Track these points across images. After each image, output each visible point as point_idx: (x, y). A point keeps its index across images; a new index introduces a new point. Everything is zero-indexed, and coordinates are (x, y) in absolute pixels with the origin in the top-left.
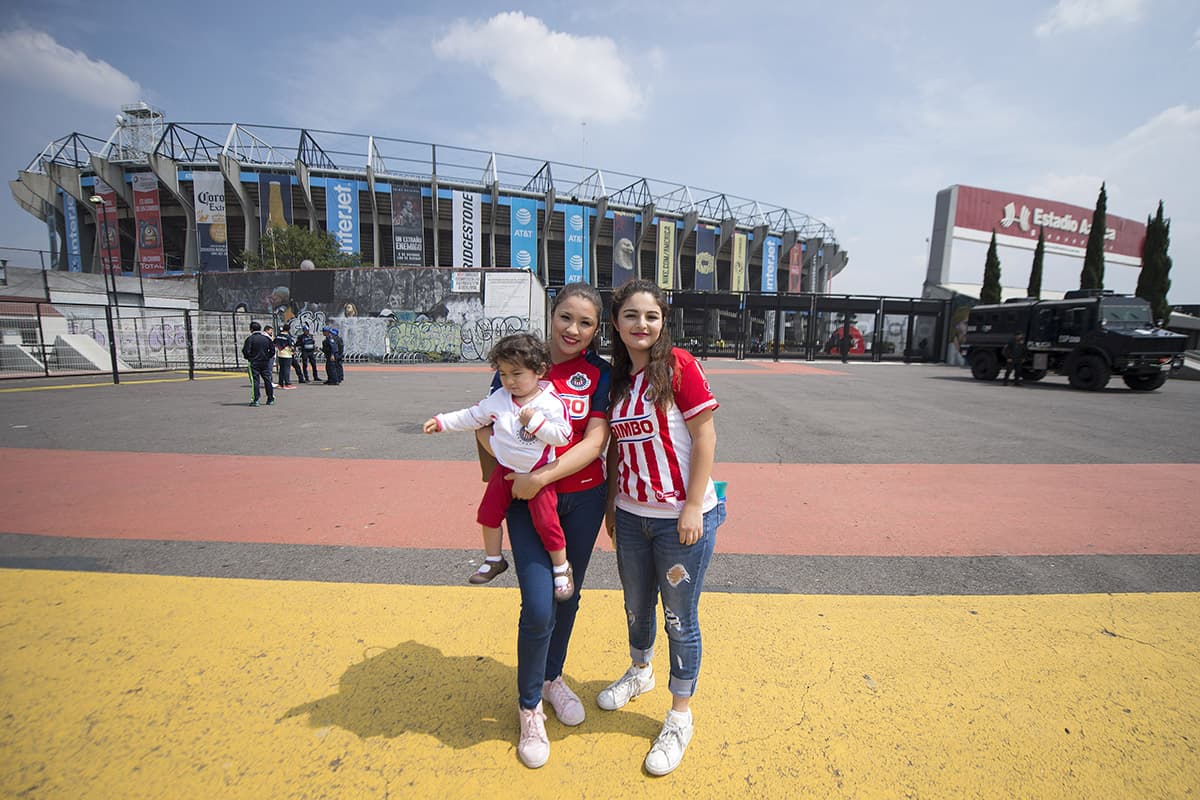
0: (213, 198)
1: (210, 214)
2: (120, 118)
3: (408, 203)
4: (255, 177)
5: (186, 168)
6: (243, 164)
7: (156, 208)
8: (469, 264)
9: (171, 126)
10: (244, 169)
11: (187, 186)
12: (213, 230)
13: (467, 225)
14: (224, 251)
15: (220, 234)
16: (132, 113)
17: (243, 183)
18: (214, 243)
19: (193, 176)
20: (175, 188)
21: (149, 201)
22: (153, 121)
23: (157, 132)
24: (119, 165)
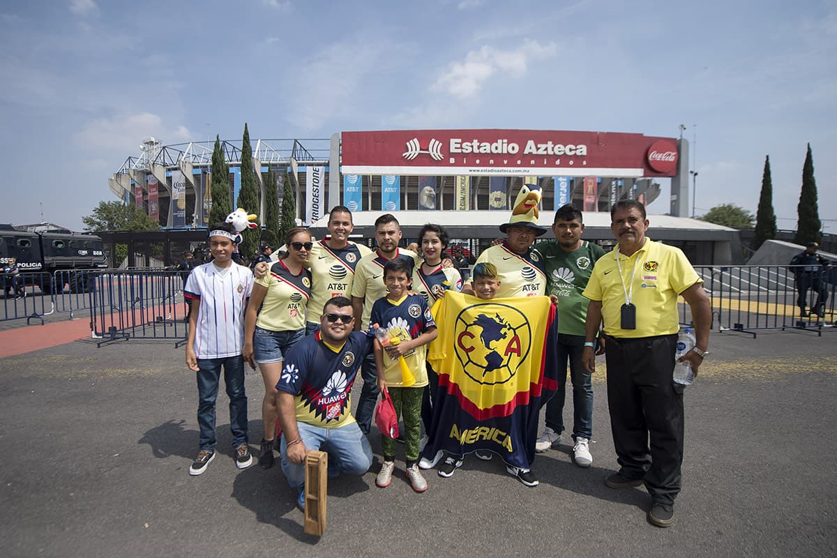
0: (180, 185)
1: (178, 194)
2: (142, 147)
3: (280, 177)
4: (199, 171)
5: (169, 170)
6: (194, 164)
7: (157, 193)
8: (316, 212)
9: (164, 148)
10: (195, 167)
11: (169, 179)
12: (178, 203)
13: (315, 188)
14: (183, 214)
15: (182, 205)
16: (147, 143)
17: (194, 175)
18: (180, 210)
19: (172, 174)
20: (164, 182)
21: (155, 189)
22: (155, 147)
23: (156, 153)
24: (143, 172)
